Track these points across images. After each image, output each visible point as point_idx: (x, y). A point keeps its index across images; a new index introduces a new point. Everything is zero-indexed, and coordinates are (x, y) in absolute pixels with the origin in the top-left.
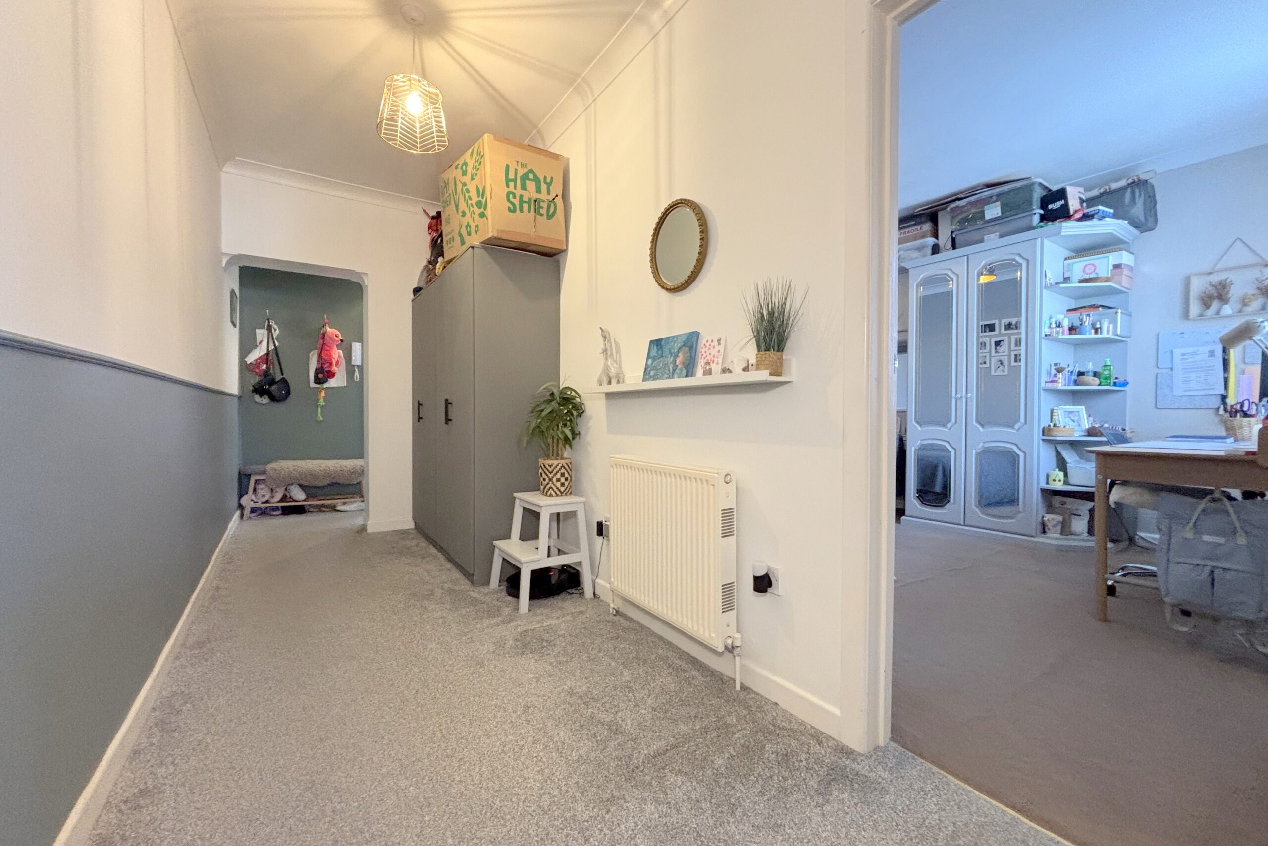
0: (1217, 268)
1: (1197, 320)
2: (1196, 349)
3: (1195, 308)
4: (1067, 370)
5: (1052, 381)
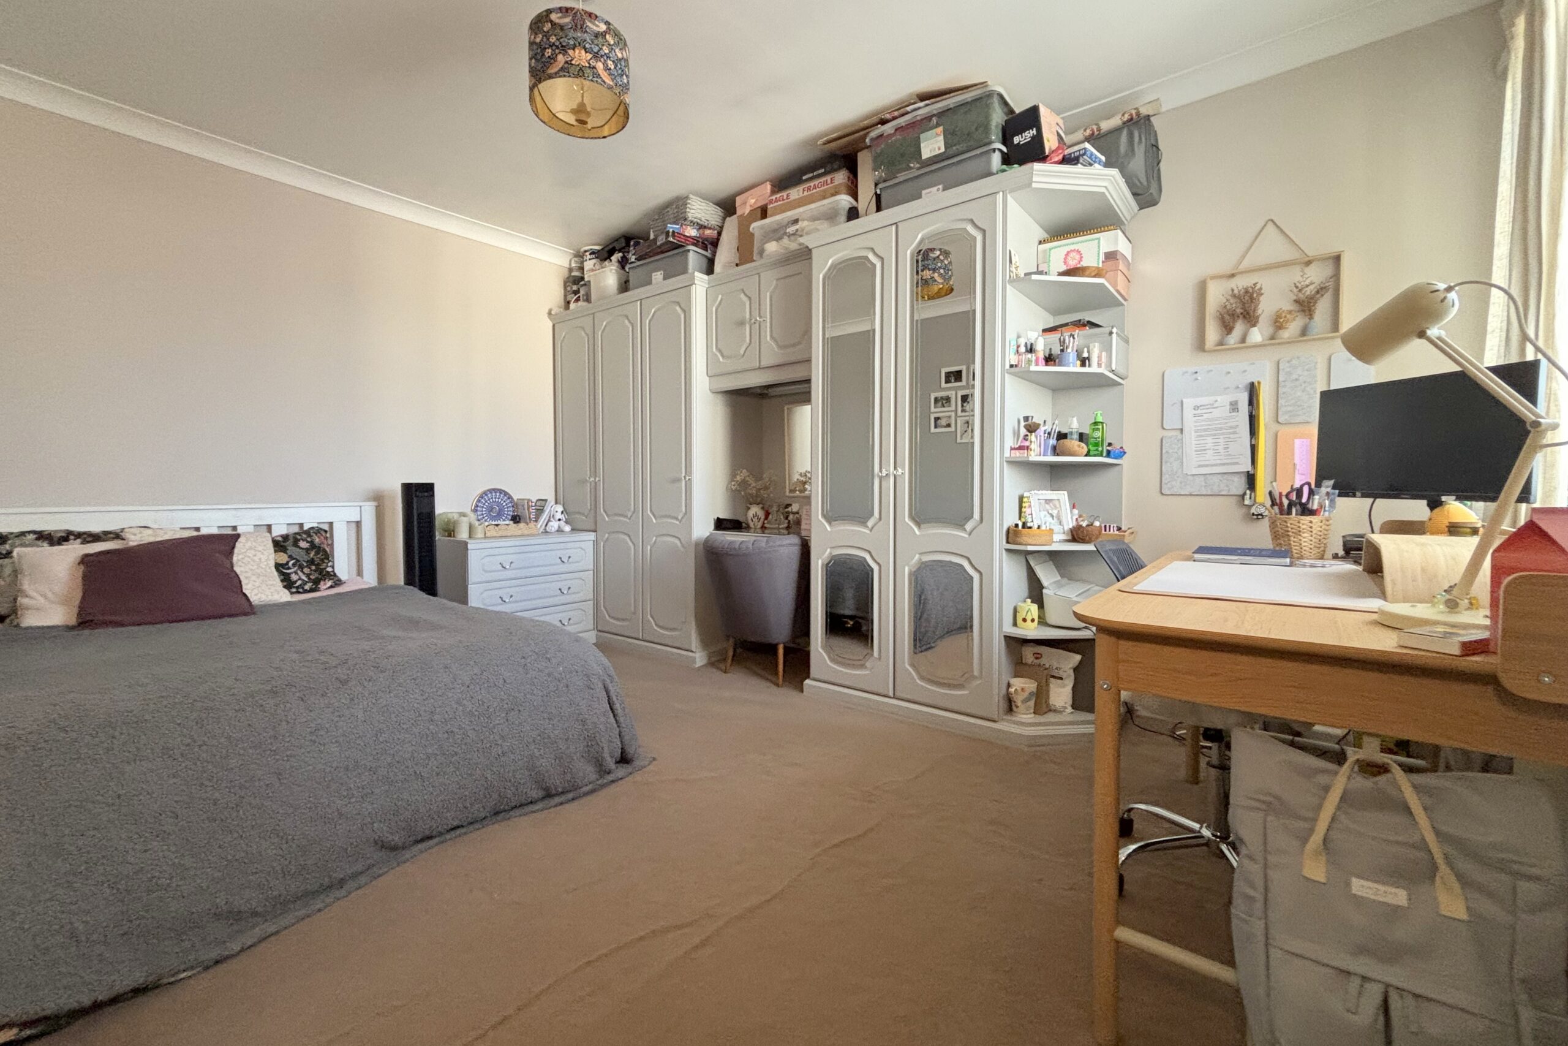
0: (1242, 267)
1: (1215, 351)
2: (1213, 398)
3: (1212, 334)
4: (1042, 429)
5: (1021, 448)
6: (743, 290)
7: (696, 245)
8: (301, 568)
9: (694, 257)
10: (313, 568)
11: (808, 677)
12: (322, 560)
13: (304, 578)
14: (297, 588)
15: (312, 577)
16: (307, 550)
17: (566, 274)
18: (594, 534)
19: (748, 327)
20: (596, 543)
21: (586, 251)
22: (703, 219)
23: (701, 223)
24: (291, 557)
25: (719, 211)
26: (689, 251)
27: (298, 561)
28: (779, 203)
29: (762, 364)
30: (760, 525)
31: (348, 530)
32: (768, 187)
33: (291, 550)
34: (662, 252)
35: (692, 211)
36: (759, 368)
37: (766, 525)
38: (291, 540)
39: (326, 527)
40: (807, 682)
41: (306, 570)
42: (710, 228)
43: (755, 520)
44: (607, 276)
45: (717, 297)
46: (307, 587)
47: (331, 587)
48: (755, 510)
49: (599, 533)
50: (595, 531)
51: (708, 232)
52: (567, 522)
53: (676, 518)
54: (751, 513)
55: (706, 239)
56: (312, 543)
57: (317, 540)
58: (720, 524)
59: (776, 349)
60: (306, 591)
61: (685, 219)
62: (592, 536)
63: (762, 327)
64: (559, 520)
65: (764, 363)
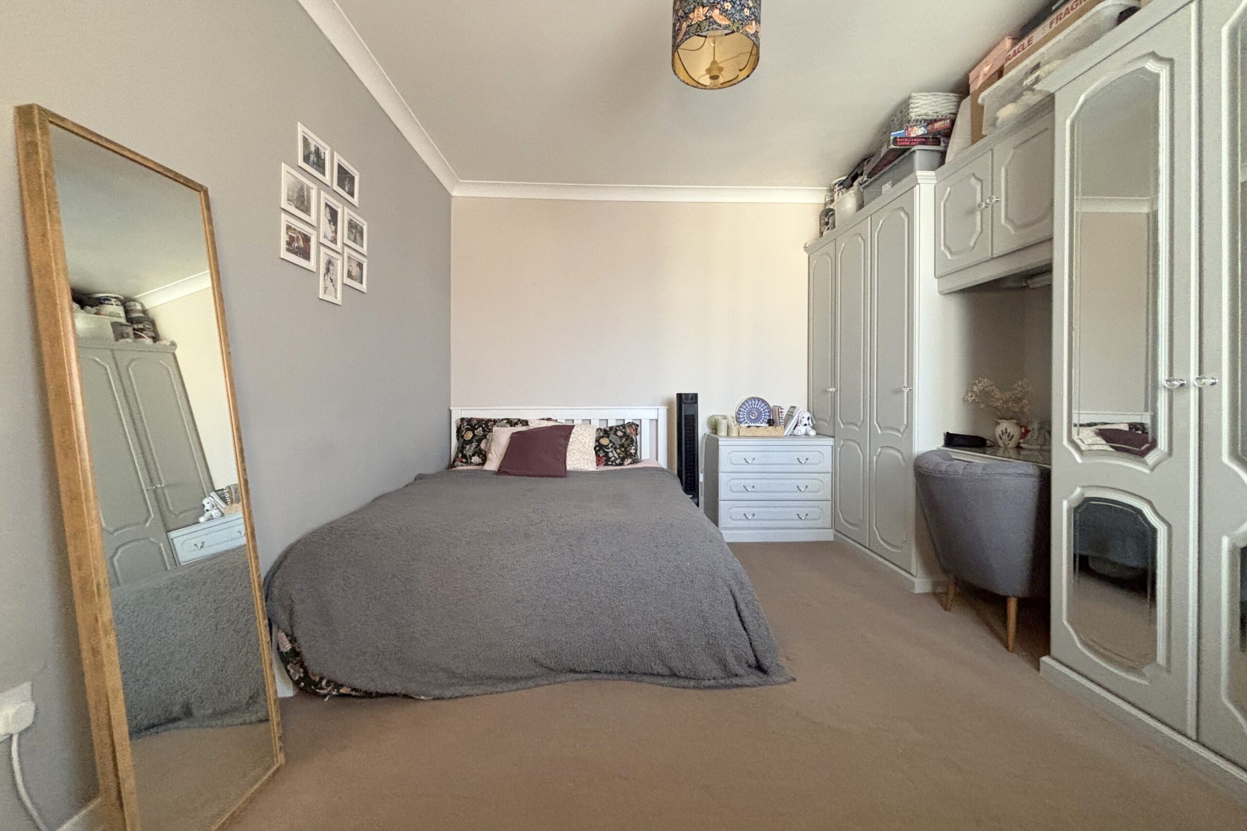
6: (974, 175)
7: (924, 143)
8: (615, 449)
9: (920, 155)
10: (623, 449)
11: (1047, 651)
12: (629, 445)
13: (616, 455)
14: (612, 462)
15: (621, 456)
16: (621, 437)
17: (822, 208)
18: (832, 439)
19: (978, 214)
20: (834, 448)
21: (835, 184)
22: (930, 113)
23: (930, 118)
24: (611, 442)
25: (953, 97)
26: (914, 151)
27: (614, 444)
28: (1019, 55)
29: (995, 252)
30: (1012, 444)
31: (650, 425)
32: (1008, 42)
33: (612, 436)
34: (890, 162)
35: (916, 110)
36: (993, 259)
37: (1022, 445)
38: (614, 430)
39: (638, 423)
40: (1045, 659)
41: (618, 451)
42: (941, 120)
43: (1005, 437)
44: (848, 201)
45: (946, 190)
46: (618, 462)
47: (631, 463)
48: (1006, 426)
49: (836, 438)
50: (834, 437)
51: (937, 125)
52: (813, 428)
53: (898, 431)
54: (999, 430)
55: (939, 133)
56: (625, 433)
57: (628, 431)
58: (951, 440)
59: (1013, 232)
60: (617, 465)
61: (909, 121)
62: (830, 441)
63: (995, 210)
64: (805, 425)
65: (997, 253)
